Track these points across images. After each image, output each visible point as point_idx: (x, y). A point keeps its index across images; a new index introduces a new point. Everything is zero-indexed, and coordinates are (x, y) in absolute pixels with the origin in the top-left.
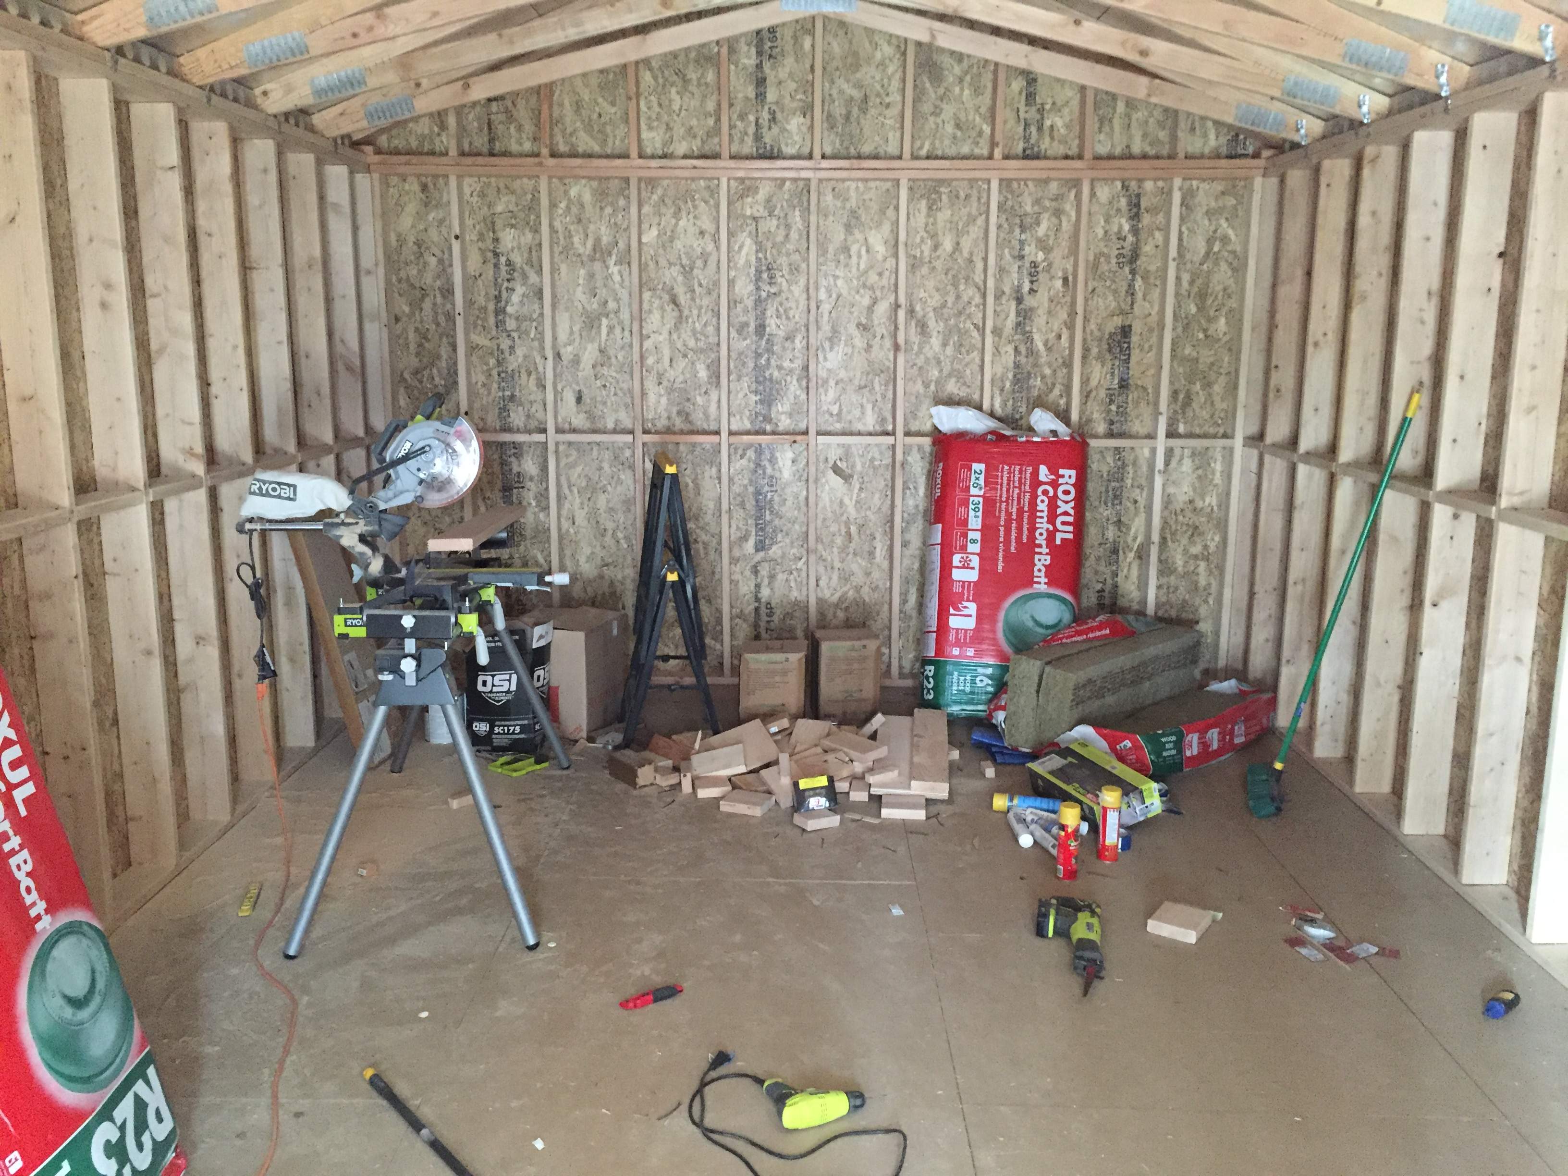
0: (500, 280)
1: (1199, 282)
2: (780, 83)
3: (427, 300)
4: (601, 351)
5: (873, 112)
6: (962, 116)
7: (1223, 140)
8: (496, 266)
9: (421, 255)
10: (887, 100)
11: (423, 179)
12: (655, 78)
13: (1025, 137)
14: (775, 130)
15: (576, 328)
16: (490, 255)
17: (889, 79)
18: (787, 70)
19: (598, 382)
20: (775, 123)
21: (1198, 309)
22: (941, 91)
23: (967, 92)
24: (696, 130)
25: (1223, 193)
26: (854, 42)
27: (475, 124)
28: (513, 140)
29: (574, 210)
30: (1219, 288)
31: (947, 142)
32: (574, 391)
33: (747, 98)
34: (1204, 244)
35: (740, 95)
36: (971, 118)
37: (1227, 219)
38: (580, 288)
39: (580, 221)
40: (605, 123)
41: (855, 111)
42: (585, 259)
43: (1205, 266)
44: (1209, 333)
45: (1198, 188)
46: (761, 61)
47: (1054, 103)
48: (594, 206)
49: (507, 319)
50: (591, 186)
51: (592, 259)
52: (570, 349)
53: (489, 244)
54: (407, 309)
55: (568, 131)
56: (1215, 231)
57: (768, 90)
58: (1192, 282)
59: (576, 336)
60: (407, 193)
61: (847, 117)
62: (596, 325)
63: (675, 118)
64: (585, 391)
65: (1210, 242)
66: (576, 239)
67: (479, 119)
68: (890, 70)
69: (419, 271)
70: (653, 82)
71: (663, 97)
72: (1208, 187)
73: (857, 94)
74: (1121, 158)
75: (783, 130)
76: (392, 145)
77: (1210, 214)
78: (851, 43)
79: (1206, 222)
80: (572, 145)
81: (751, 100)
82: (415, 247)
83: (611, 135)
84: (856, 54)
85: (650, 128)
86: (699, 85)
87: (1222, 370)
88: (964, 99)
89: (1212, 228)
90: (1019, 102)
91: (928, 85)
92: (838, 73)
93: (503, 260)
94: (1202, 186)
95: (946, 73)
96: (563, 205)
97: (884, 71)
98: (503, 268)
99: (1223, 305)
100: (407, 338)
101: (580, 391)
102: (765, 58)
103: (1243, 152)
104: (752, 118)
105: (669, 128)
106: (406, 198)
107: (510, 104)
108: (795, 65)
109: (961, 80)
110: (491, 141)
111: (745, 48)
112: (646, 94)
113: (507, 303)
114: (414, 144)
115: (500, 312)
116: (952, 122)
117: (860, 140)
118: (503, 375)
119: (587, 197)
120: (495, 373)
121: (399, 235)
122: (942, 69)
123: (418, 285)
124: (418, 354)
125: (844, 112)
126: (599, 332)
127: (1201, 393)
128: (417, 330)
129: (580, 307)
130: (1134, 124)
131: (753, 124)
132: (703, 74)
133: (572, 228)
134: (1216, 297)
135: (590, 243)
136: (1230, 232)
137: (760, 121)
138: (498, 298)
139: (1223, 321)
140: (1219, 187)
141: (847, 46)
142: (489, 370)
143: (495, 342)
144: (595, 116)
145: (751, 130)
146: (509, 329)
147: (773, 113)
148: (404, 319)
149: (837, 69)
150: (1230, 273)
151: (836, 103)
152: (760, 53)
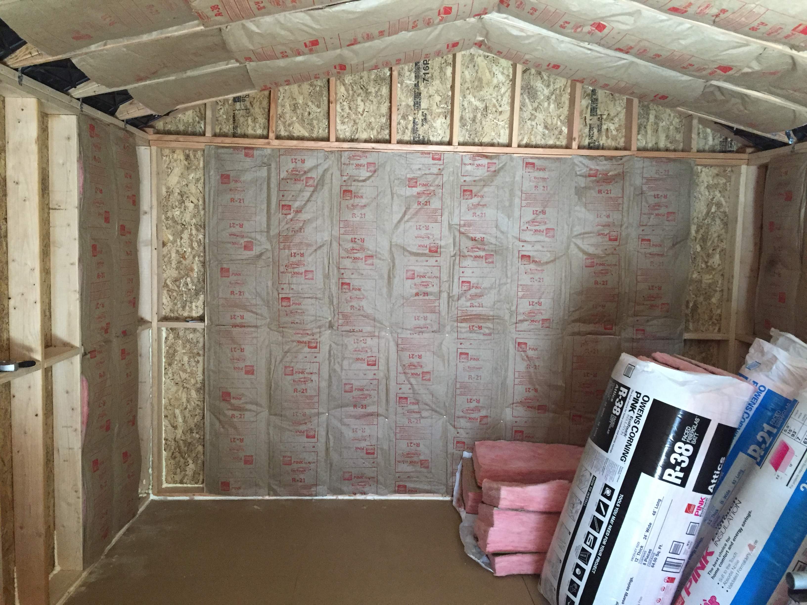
1: (701, 231)
2: (430, 96)
3: (186, 232)
5: (490, 116)
6: (549, 121)
7: (717, 141)
9: (184, 202)
10: (500, 109)
11: (187, 152)
12: (347, 90)
13: (590, 135)
14: (426, 126)
17: (502, 97)
18: (435, 88)
20: (426, 122)
21: (702, 248)
22: (535, 105)
23: (552, 106)
24: (373, 125)
25: (717, 175)
26: (479, 72)
27: (225, 117)
28: (250, 128)
30: (715, 235)
31: (539, 137)
33: (408, 106)
34: (705, 207)
35: (404, 103)
36: (555, 122)
37: (720, 191)
40: (312, 119)
41: (479, 115)
43: (706, 221)
44: (709, 264)
45: (701, 172)
46: (418, 82)
47: (609, 114)
54: (171, 238)
55: (287, 123)
56: (712, 199)
57: (422, 100)
58: (697, 232)
60: (176, 161)
61: (474, 120)
63: (360, 116)
65: (709, 206)
67: (227, 113)
68: (503, 90)
69: (181, 212)
70: (345, 93)
71: (352, 103)
72: (707, 170)
73: (481, 106)
74: (652, 150)
75: (431, 126)
76: (167, 129)
77: (708, 187)
78: (477, 72)
79: (707, 193)
80: (290, 132)
81: (410, 106)
82: (179, 197)
83: (316, 126)
84: (480, 80)
85: (343, 123)
86: (376, 96)
87: (718, 289)
88: (551, 110)
89: (711, 197)
90: (586, 113)
91: (527, 100)
92: (468, 92)
94: (704, 169)
95: (539, 93)
97: (499, 90)
99: (718, 246)
100: (170, 257)
102: (420, 80)
103: (730, 149)
104: (411, 118)
105: (355, 123)
106: (175, 164)
107: (248, 104)
108: (440, 85)
109: (548, 98)
110: (235, 128)
111: (408, 73)
112: (341, 101)
114: (182, 128)
116: (543, 125)
117: (481, 135)
121: (168, 188)
122: (537, 91)
123: (180, 222)
124: (177, 268)
125: (472, 116)
127: (704, 303)
128: (177, 251)
130: (660, 129)
131: (412, 122)
132: (379, 89)
134: (713, 242)
136: (722, 199)
137: (416, 120)
139: (717, 256)
140: (715, 171)
141: (474, 75)
145: (410, 126)
147: (425, 115)
148: (169, 244)
149: (468, 89)
150: (722, 226)
151: (467, 111)
152: (417, 77)
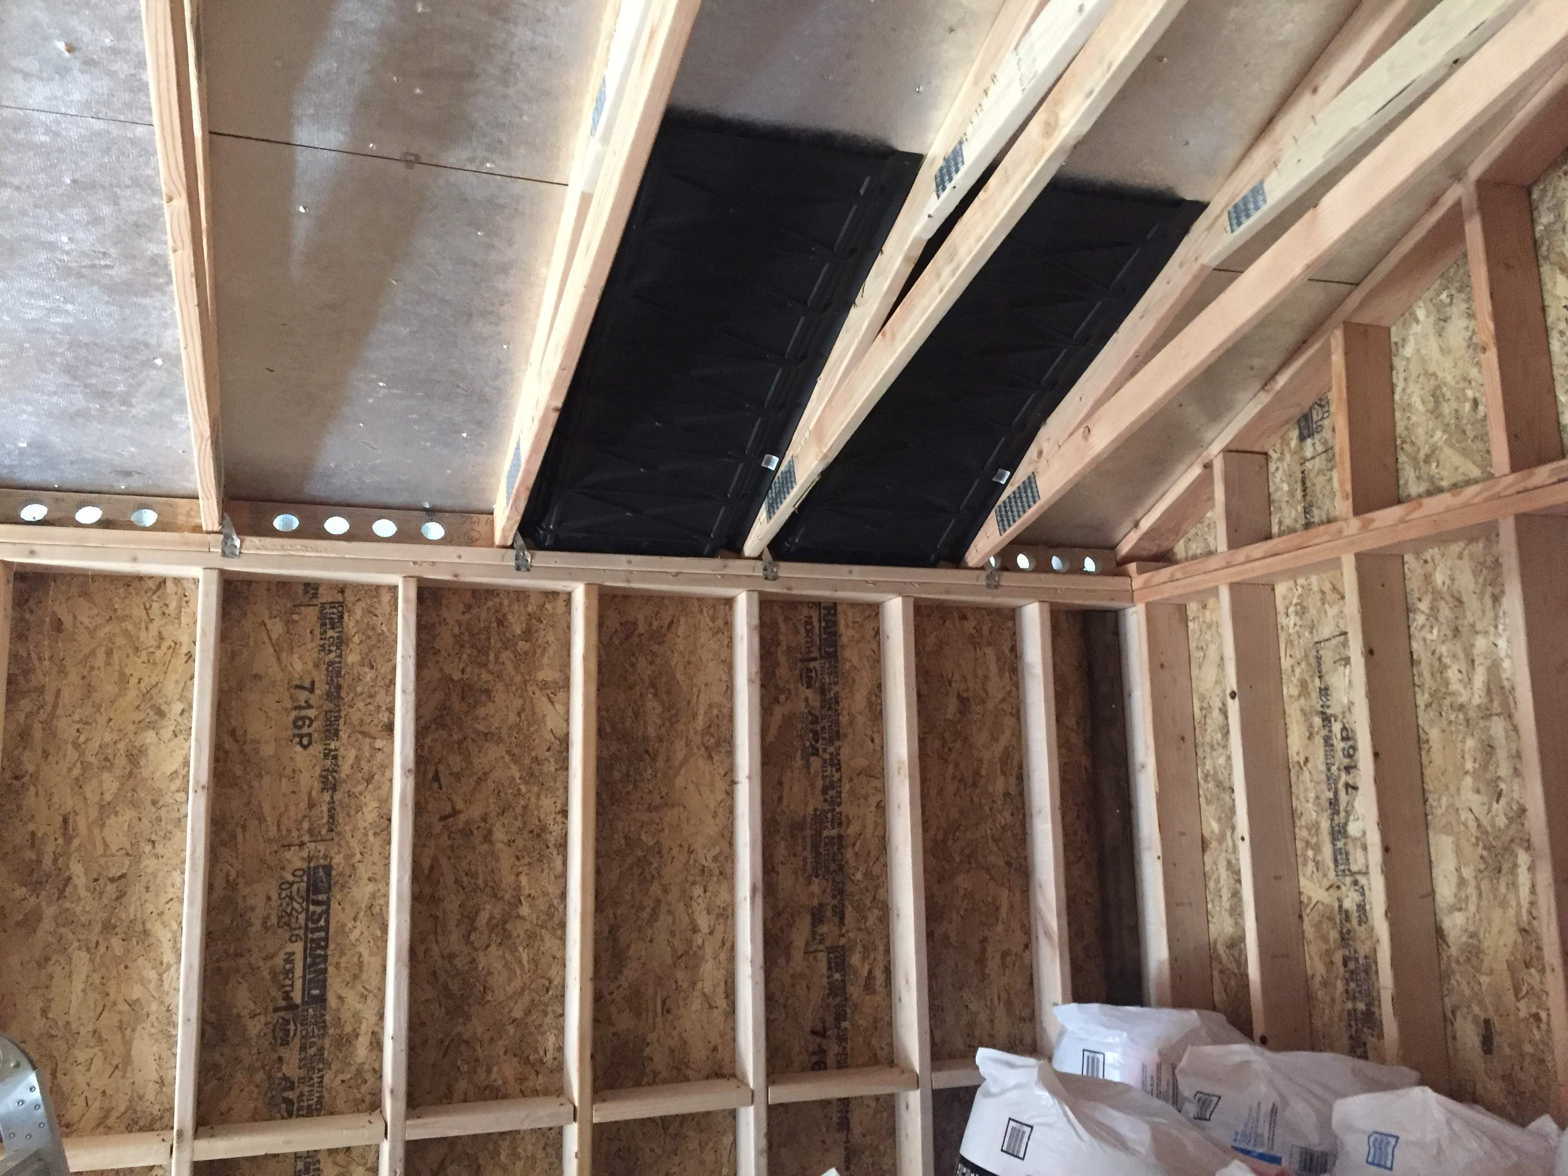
0: (1334, 769)
4: (1523, 931)
8: (1327, 741)
15: (1468, 873)
16: (1317, 721)
19: (1522, 1004)
29: (1445, 612)
32: (1475, 1021)
38: (1468, 780)
39: (1456, 632)
42: (1472, 714)
48: (1481, 596)
49: (1350, 847)
50: (1472, 556)
51: (1486, 713)
52: (1459, 918)
53: (1315, 702)
54: (1215, 826)
55: (1422, 456)
59: (1471, 890)
60: (1209, 627)
62: (1506, 867)
64: (1498, 1025)
66: (1452, 674)
67: (1289, 476)
80: (1432, 479)
93: (1337, 727)
96: (1424, 606)
98: (1339, 745)
100: (1218, 880)
101: (1487, 1022)
106: (1208, 637)
107: (1329, 435)
110: (1307, 505)
113: (1348, 813)
115: (1339, 832)
118: (1352, 965)
119: (1466, 582)
120: (1338, 958)
121: (1202, 699)
123: (1227, 784)
126: (1513, 885)
128: (1229, 864)
129: (1472, 824)
133: (1443, 649)
135: (1480, 678)
138: (1334, 804)
142: (1329, 953)
143: (1334, 893)
144: (1467, 406)
146: (1354, 868)
148: (1214, 844)
